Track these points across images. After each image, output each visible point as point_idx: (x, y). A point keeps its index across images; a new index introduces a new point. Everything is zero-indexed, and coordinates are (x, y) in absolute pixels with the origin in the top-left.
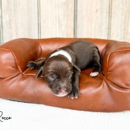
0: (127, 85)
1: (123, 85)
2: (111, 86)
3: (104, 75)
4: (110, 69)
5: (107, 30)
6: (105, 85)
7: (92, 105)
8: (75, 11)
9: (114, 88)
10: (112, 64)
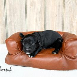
0: (75, 57)
1: (73, 57)
2: (66, 57)
3: (63, 52)
4: (66, 49)
5: (62, 25)
6: (64, 57)
7: (57, 67)
8: (45, 16)
9: (68, 58)
10: (67, 46)
